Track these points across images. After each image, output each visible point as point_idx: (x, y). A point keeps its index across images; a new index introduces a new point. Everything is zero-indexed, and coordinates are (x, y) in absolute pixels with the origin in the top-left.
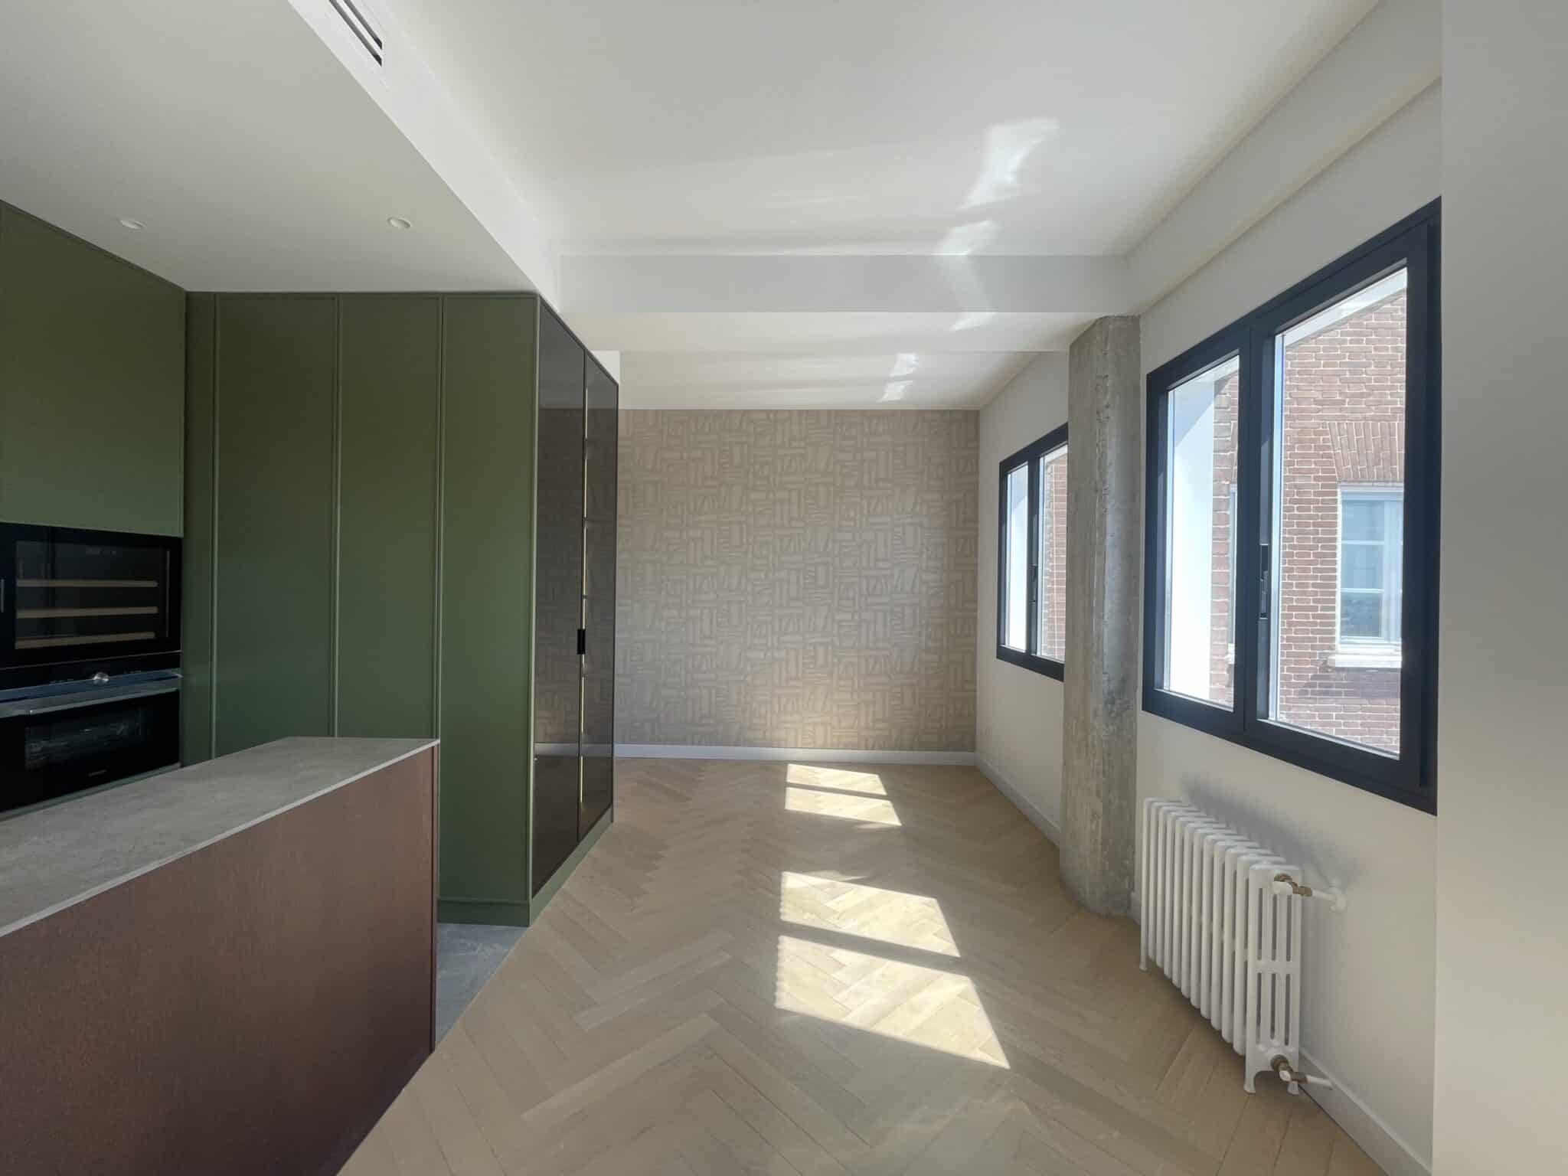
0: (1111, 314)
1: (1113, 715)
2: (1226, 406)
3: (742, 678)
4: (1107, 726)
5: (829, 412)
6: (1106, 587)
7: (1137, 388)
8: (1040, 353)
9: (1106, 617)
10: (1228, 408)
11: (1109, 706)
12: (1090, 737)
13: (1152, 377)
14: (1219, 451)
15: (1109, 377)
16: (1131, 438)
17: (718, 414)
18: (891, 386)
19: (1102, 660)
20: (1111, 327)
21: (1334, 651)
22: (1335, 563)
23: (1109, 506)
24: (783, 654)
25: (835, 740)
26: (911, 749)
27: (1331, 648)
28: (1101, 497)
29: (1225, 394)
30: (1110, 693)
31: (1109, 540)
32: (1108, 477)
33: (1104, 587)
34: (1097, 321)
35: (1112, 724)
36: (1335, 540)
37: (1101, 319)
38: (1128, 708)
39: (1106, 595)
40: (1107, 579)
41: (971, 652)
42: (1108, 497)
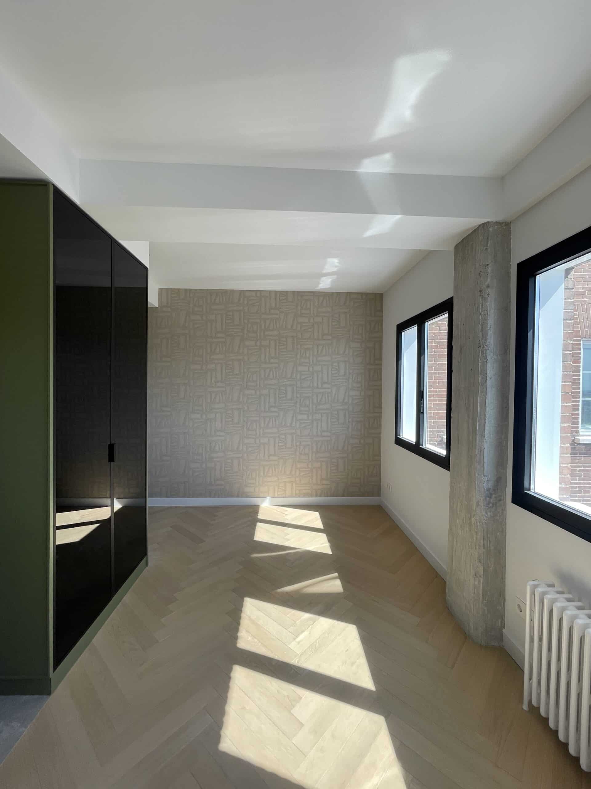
0: (489, 220)
1: (491, 505)
2: (572, 287)
3: (240, 455)
4: (487, 513)
5: (294, 292)
6: (487, 416)
7: (508, 274)
8: (431, 252)
9: (486, 436)
10: (573, 289)
11: (488, 499)
12: (473, 519)
13: (521, 266)
14: (566, 319)
15: (490, 265)
16: (504, 310)
17: (225, 292)
18: (324, 279)
19: (483, 466)
20: (491, 229)
21: (579, 434)
22: (579, 384)
23: (489, 358)
24: (266, 440)
25: (297, 492)
26: (343, 496)
27: (577, 432)
28: (483, 351)
29: (571, 279)
30: (489, 490)
31: (489, 382)
32: (488, 337)
33: (485, 415)
34: (480, 226)
35: (490, 512)
36: (579, 371)
37: (483, 224)
38: (500, 500)
39: (487, 421)
40: (488, 409)
41: (378, 438)
42: (488, 351)
